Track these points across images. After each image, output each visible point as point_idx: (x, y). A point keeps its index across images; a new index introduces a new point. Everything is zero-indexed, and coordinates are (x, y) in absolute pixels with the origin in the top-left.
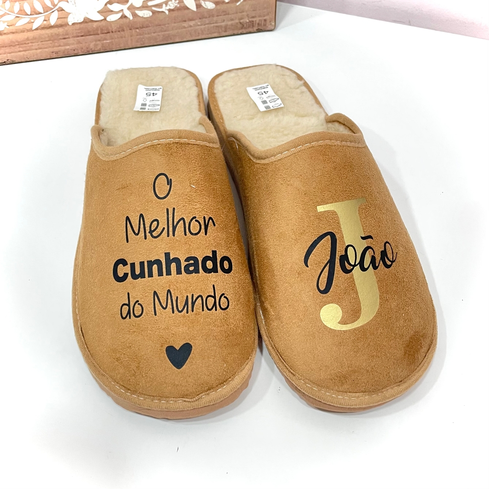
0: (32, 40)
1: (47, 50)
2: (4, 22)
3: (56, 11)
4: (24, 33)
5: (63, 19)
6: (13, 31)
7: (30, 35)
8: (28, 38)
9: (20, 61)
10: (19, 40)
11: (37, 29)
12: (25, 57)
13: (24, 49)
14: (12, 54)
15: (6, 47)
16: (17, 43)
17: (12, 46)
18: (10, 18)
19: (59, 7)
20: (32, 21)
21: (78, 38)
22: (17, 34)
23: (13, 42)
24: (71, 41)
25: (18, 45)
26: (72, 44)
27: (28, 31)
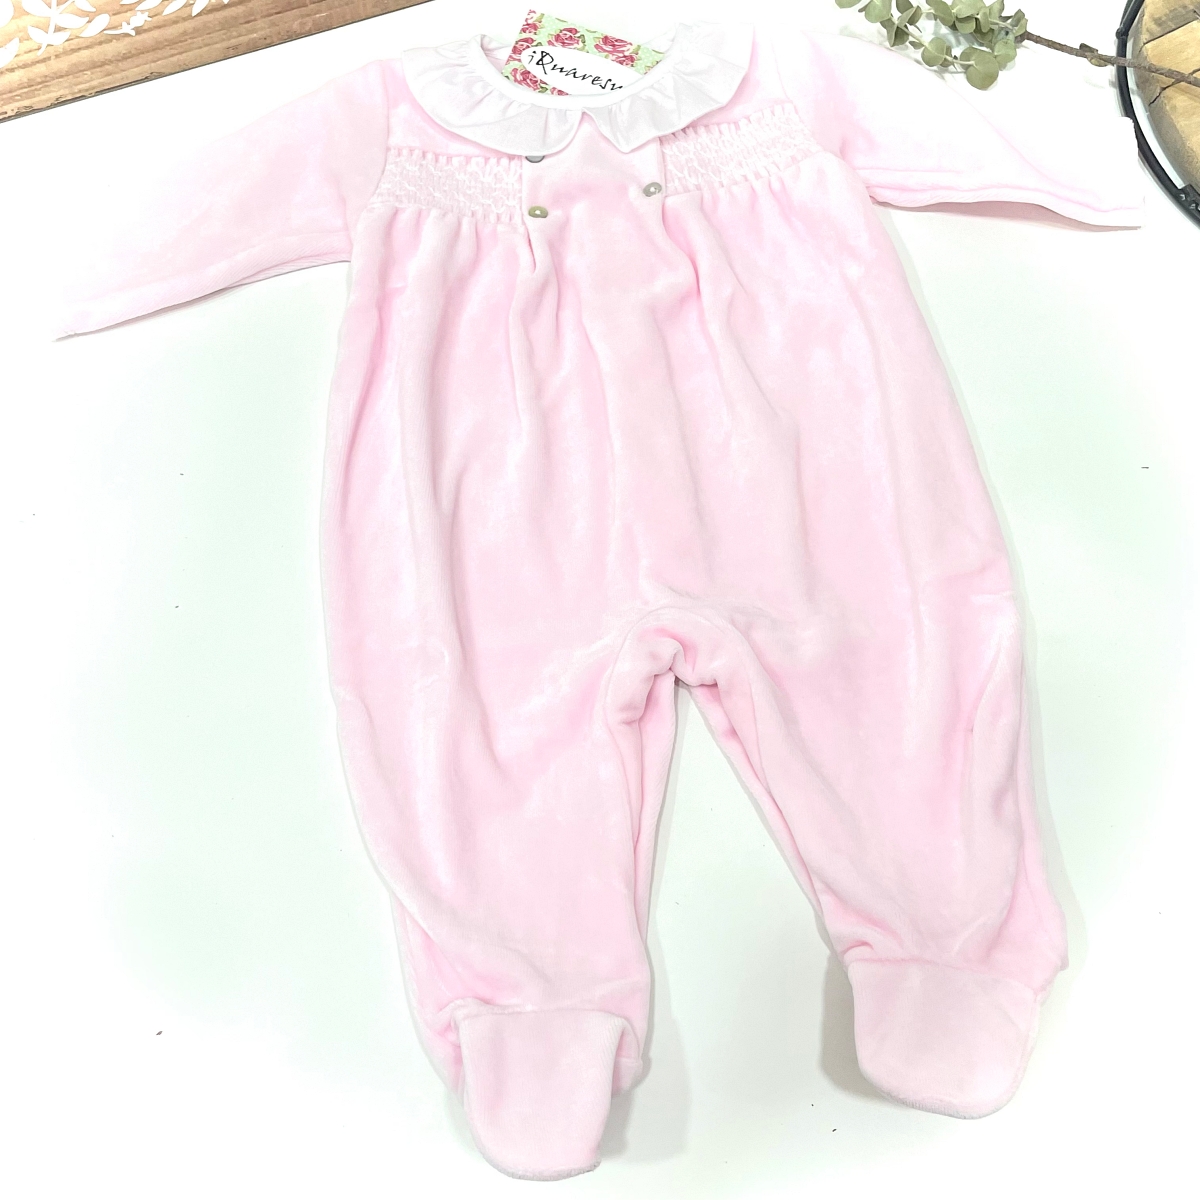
0: (191, 33)
1: (218, 46)
2: (142, 11)
4: (178, 25)
6: (159, 25)
7: (188, 25)
8: (184, 31)
9: (173, 72)
10: (172, 37)
11: (199, 15)
12: (182, 63)
13: (180, 50)
14: (159, 62)
15: (148, 52)
17: (153, 50)
21: (272, 18)
22: (166, 28)
23: (160, 42)
24: (259, 22)
25: (169, 45)
26: (262, 29)
27: (184, 19)
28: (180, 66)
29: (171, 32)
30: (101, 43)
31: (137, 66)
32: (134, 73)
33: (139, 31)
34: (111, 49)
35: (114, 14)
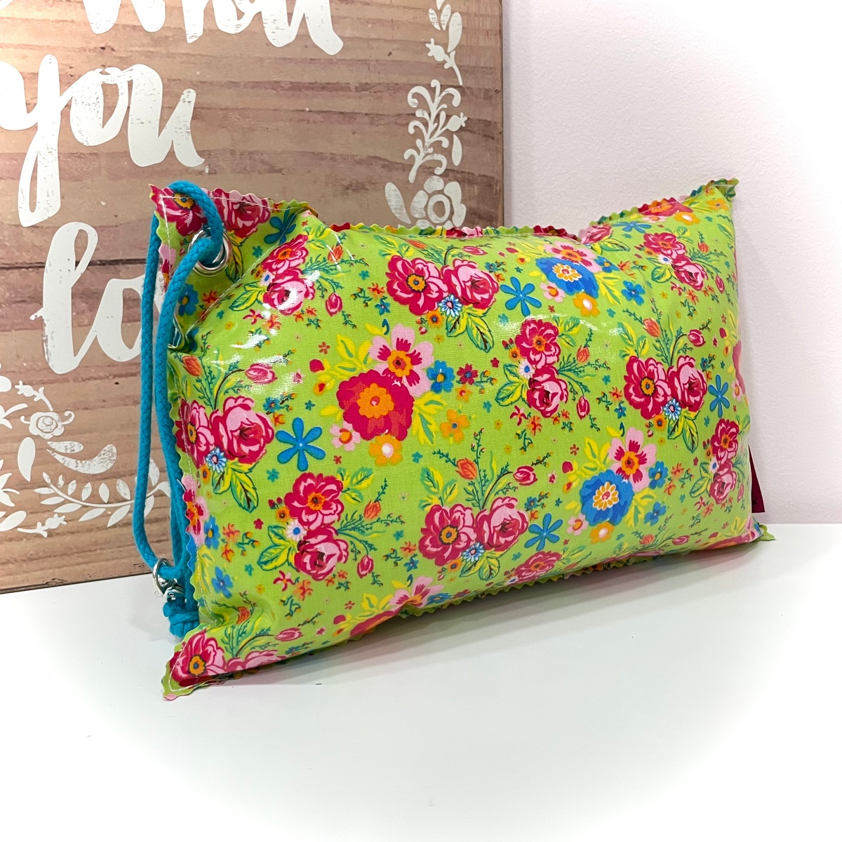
0: (102, 544)
1: (125, 561)
2: (60, 515)
3: (152, 497)
4: (92, 534)
5: (161, 511)
6: (73, 530)
7: (101, 536)
8: (96, 541)
9: (75, 581)
10: (81, 545)
11: (114, 526)
12: (86, 574)
13: (88, 560)
14: (64, 569)
15: (55, 556)
16: (76, 550)
17: (64, 554)
18: (73, 507)
19: (159, 491)
20: (109, 513)
22: (80, 534)
25: (77, 553)
27: (98, 529)
28: (83, 576)
29: (85, 539)
30: (11, 540)
31: (42, 569)
32: (38, 577)
33: (51, 533)
34: (18, 548)
35: (32, 513)
